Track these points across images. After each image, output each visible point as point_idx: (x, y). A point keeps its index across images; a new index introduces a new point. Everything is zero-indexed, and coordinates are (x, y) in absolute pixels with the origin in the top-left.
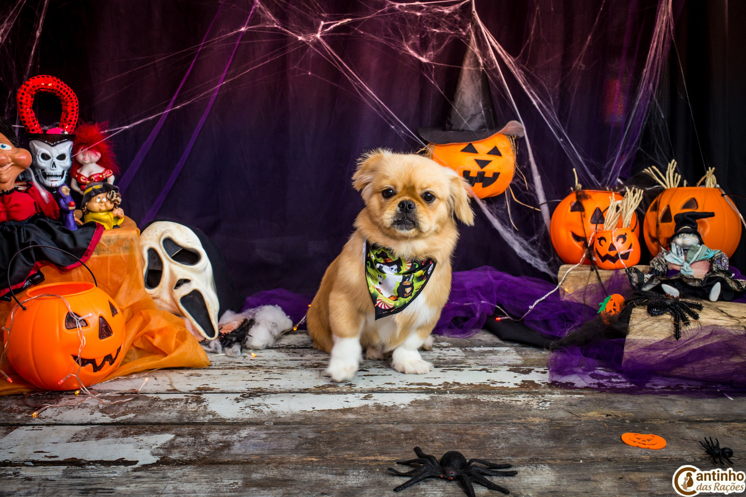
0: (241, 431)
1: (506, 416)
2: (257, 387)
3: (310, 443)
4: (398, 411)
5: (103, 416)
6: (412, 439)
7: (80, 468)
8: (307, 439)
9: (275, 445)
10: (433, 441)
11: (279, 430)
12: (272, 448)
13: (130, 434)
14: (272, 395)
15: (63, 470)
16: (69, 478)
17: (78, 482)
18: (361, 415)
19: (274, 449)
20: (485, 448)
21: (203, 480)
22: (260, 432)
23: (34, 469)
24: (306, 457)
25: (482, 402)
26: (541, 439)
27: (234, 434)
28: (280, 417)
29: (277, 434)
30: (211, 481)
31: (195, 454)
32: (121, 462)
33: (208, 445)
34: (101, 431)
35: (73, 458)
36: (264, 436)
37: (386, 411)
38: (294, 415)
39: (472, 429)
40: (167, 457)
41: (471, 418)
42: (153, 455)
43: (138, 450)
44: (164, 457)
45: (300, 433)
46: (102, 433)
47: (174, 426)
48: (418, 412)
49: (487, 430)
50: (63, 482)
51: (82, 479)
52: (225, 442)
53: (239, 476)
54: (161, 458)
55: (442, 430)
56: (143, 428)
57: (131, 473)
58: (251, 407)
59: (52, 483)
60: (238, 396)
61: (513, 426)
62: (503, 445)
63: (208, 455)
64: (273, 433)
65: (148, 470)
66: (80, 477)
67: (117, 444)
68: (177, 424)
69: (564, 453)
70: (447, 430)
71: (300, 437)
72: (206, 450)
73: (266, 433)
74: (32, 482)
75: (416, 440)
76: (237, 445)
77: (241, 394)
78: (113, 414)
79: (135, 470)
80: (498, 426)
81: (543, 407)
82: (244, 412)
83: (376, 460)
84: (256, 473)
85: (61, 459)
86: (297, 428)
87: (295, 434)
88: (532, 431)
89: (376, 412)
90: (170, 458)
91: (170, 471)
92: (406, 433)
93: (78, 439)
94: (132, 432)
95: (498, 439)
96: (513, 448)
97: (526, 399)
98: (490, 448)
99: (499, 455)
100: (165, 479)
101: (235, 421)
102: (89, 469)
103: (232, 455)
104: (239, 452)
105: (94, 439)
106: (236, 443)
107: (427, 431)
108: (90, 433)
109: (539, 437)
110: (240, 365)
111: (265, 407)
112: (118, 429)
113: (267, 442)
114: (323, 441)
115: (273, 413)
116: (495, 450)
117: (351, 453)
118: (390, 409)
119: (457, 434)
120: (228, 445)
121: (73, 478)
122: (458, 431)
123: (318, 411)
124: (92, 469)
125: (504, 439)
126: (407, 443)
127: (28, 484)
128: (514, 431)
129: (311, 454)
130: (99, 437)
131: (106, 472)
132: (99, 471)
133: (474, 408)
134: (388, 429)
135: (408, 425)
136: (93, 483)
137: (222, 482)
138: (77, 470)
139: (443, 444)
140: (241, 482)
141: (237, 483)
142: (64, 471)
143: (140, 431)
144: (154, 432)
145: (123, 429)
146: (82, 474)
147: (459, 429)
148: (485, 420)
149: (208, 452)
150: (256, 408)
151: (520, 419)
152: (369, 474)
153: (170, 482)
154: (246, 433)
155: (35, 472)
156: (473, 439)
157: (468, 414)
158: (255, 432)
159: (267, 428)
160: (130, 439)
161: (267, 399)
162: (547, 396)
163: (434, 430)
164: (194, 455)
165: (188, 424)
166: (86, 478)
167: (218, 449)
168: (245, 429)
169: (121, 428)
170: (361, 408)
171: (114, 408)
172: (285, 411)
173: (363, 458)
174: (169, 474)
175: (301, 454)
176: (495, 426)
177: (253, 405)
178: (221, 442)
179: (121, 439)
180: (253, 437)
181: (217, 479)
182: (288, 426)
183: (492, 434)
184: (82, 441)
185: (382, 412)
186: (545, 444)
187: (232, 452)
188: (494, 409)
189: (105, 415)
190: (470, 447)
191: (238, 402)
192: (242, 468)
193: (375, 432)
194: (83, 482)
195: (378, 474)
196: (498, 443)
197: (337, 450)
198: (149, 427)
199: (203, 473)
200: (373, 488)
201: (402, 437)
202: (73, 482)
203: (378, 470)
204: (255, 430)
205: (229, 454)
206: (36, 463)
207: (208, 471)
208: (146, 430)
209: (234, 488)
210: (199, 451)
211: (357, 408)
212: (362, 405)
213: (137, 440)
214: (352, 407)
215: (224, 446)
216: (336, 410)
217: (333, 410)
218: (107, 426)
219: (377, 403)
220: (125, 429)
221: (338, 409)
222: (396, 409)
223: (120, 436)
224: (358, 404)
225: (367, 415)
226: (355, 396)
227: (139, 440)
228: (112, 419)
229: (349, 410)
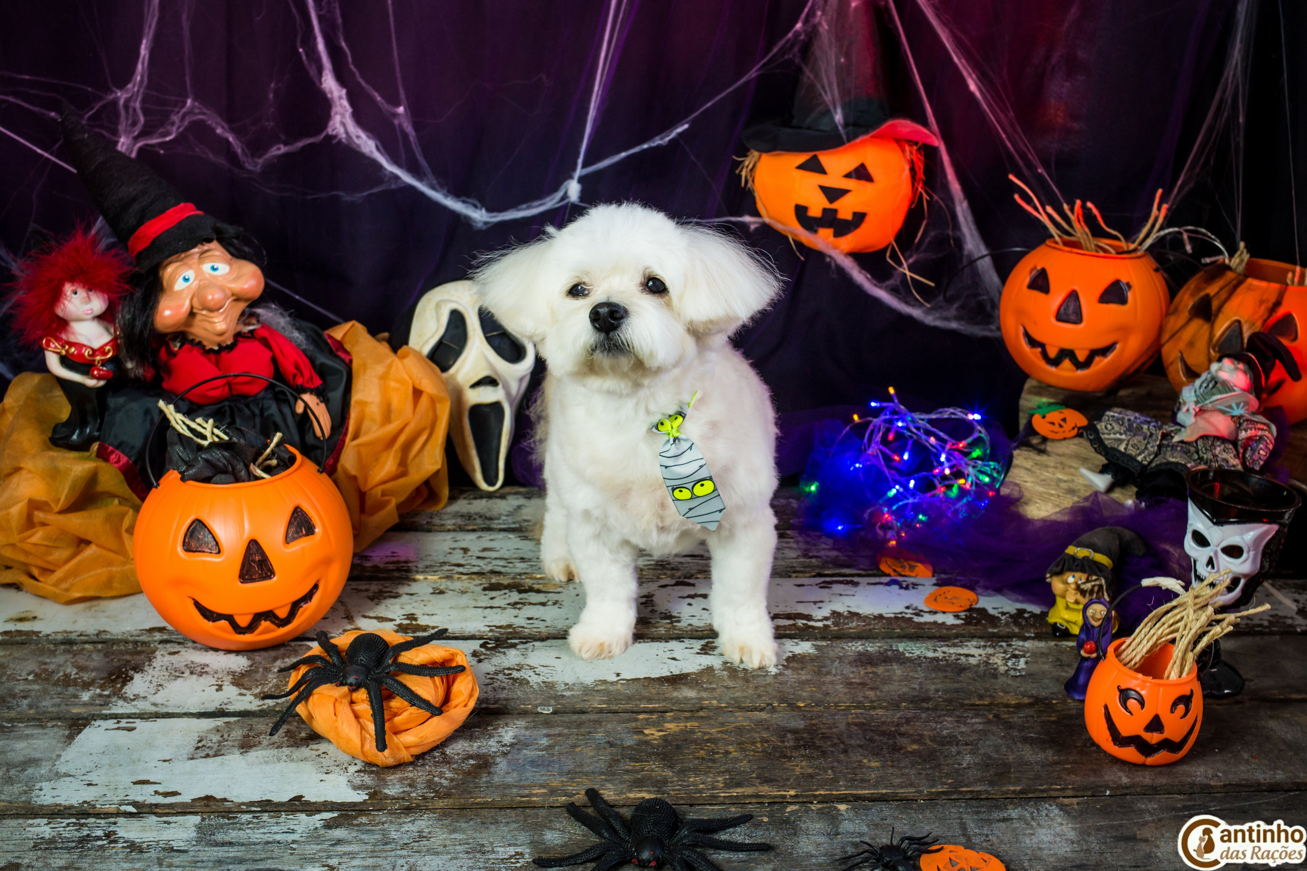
0: (500, 730)
1: (957, 691)
2: (504, 623)
3: (632, 759)
4: (769, 680)
5: (241, 694)
6: (809, 747)
7: (227, 821)
8: (623, 748)
9: (569, 765)
10: (845, 751)
11: (569, 728)
12: (566, 769)
13: (302, 739)
14: (537, 644)
15: (196, 826)
16: (212, 845)
17: (231, 855)
18: (706, 690)
19: (569, 773)
20: (940, 765)
21: (458, 847)
22: (535, 732)
23: (141, 823)
24: (630, 791)
25: (909, 660)
26: (1031, 744)
27: (491, 736)
28: (563, 696)
29: (568, 736)
30: (474, 850)
31: (430, 784)
32: (298, 805)
33: (449, 763)
34: (245, 732)
35: (209, 798)
36: (544, 742)
37: (747, 681)
38: (588, 691)
39: (908, 721)
40: (381, 792)
41: (899, 696)
42: (356, 788)
43: (325, 777)
44: (375, 793)
45: (608, 733)
46: (248, 736)
48: (803, 683)
49: (934, 725)
50: (203, 856)
51: (236, 848)
52: (477, 756)
53: (523, 837)
54: (372, 796)
55: (856, 724)
57: (322, 832)
58: (507, 672)
59: (183, 857)
60: (475, 645)
61: (976, 716)
62: (967, 759)
63: (454, 788)
64: (559, 735)
65: (353, 825)
66: (231, 844)
67: (283, 764)
69: (1077, 775)
70: (864, 724)
71: (611, 745)
72: (449, 775)
73: (547, 736)
74: (146, 855)
75: (817, 748)
76: (502, 765)
77: (481, 642)
78: (258, 691)
79: (329, 825)
80: (950, 716)
81: (1015, 670)
82: (496, 685)
83: (757, 796)
84: (550, 828)
85: (186, 798)
86: (598, 722)
87: (599, 735)
88: (1009, 726)
89: (731, 684)
90: (387, 797)
91: (393, 827)
92: (794, 731)
93: (207, 751)
94: (303, 735)
95: (957, 745)
96: (987, 766)
97: (981, 651)
98: (947, 765)
99: (966, 781)
100: (388, 847)
101: (484, 706)
102: (243, 824)
103: (497, 787)
104: (509, 780)
105: (237, 751)
106: (498, 760)
107: (830, 728)
108: (226, 736)
109: (1025, 740)
110: (461, 569)
111: (532, 674)
113: (553, 755)
114: (653, 753)
115: (550, 686)
116: (957, 771)
117: (709, 780)
118: (753, 676)
119: (883, 733)
120: (484, 763)
121: (217, 844)
122: (884, 728)
123: (628, 680)
124: (249, 823)
125: (967, 744)
126: (802, 756)
127: (139, 860)
128: (980, 727)
129: (639, 784)
130: (246, 745)
131: (275, 829)
132: (263, 827)
133: (898, 672)
134: (760, 723)
135: (794, 713)
136: (258, 857)
137: (493, 852)
138: (222, 826)
139: (865, 757)
140: (528, 851)
141: (521, 854)
142: (199, 828)
146: (233, 835)
147: (883, 723)
148: (923, 700)
149: (452, 780)
150: (515, 674)
151: (981, 697)
152: (753, 829)
153: (399, 852)
154: (511, 734)
155: (143, 830)
156: (915, 747)
157: (892, 687)
158: (527, 733)
159: (547, 723)
160: (304, 750)
161: (530, 654)
162: (1017, 643)
163: (842, 726)
164: (429, 787)
166: (243, 845)
167: (469, 773)
168: (507, 725)
170: (702, 673)
171: (258, 676)
172: (570, 681)
173: (735, 792)
174: (394, 835)
175: (621, 783)
176: (945, 715)
177: (509, 669)
178: (470, 757)
179: (287, 751)
180: (526, 745)
181: (483, 845)
182: (584, 717)
183: (945, 732)
184: (215, 756)
185: (740, 683)
186: (1040, 756)
187: (496, 779)
188: (934, 675)
189: (244, 691)
190: (913, 765)
191: (480, 661)
192: (522, 818)
193: (740, 730)
194: (239, 854)
195: (768, 829)
196: (959, 753)
197: (683, 772)
199: (454, 831)
200: (767, 863)
201: (791, 743)
202: (220, 854)
203: (766, 819)
204: (526, 728)
205: (489, 785)
206: (142, 810)
207: (464, 825)
209: (518, 865)
210: (436, 779)
211: (694, 673)
212: (702, 667)
213: (317, 753)
214: (685, 671)
215: (478, 767)
216: (658, 678)
217: (653, 679)
218: (255, 720)
219: (727, 663)
220: (289, 727)
221: (662, 677)
222: (764, 676)
223: (283, 742)
224: (694, 665)
225: (715, 689)
226: (683, 645)
227: (320, 752)
228: (261, 703)
229: (682, 679)
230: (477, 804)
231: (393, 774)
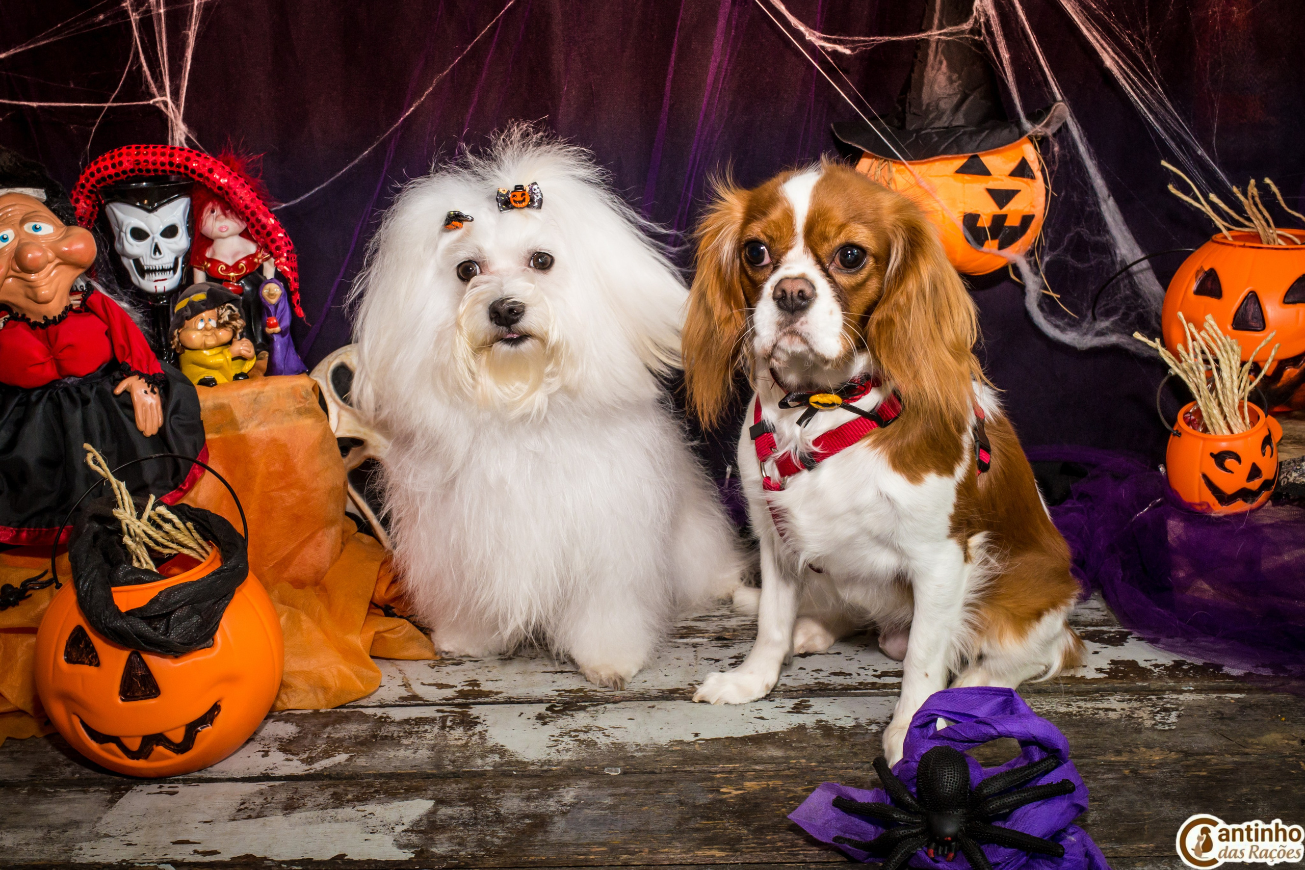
0: (561, 790)
1: (1091, 747)
2: (574, 688)
4: (868, 739)
5: (287, 759)
8: (694, 806)
9: (634, 822)
11: (636, 787)
12: (630, 827)
13: (348, 801)
14: (609, 706)
18: (794, 748)
19: (633, 830)
22: (599, 792)
24: (699, 849)
26: (1172, 800)
27: (550, 796)
28: (634, 757)
29: (634, 796)
33: (503, 822)
34: (290, 794)
35: (247, 856)
37: (842, 738)
38: (662, 751)
40: (428, 850)
42: (400, 845)
43: (370, 836)
44: (422, 852)
45: (679, 792)
46: (292, 798)
47: (429, 782)
52: (534, 816)
54: (417, 854)
56: (370, 785)
58: (573, 734)
60: (541, 708)
61: (1108, 771)
63: (506, 846)
67: (326, 825)
68: (434, 776)
71: (682, 803)
72: (501, 833)
73: (612, 795)
76: (560, 823)
77: (547, 705)
78: (306, 755)
81: (1163, 724)
82: (561, 747)
85: (224, 857)
86: (671, 782)
87: (670, 795)
88: (1147, 781)
89: (824, 742)
90: (434, 855)
93: (250, 813)
94: (350, 796)
97: (1124, 705)
101: (545, 768)
103: (553, 845)
104: (567, 838)
105: (280, 813)
106: (556, 819)
108: (269, 799)
112: (322, 789)
113: (617, 814)
114: (728, 812)
115: (619, 747)
118: (851, 735)
120: (541, 822)
123: (707, 740)
125: (1094, 800)
129: (709, 842)
130: (289, 808)
143: (364, 793)
144: (392, 795)
145: (332, 790)
149: (504, 839)
150: (582, 736)
151: (1118, 753)
154: (572, 794)
158: (590, 793)
159: (613, 783)
160: (348, 811)
161: (600, 716)
164: (480, 845)
165: (456, 776)
167: (523, 832)
168: (568, 785)
169: (328, 786)
170: (792, 731)
171: (306, 742)
172: (642, 741)
177: (575, 731)
178: (527, 816)
179: (331, 812)
180: (588, 804)
182: (654, 777)
184: (257, 817)
185: (836, 741)
187: (553, 838)
189: (290, 756)
191: (545, 724)
197: (760, 830)
198: (381, 784)
204: (590, 788)
205: (547, 843)
208: (376, 792)
210: (488, 838)
211: (783, 732)
212: (793, 726)
213: (363, 814)
214: (773, 730)
215: (533, 826)
216: (741, 738)
217: (736, 739)
218: (300, 783)
219: (822, 721)
220: (335, 790)
221: (746, 737)
222: (863, 734)
223: (329, 804)
224: (784, 724)
225: (805, 747)
226: (774, 704)
227: (366, 813)
228: (305, 767)
229: (769, 738)
230: (531, 862)
231: (442, 833)
